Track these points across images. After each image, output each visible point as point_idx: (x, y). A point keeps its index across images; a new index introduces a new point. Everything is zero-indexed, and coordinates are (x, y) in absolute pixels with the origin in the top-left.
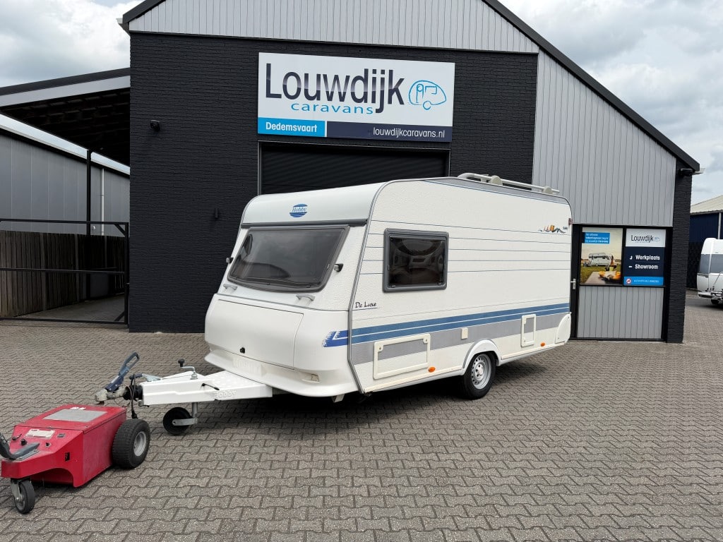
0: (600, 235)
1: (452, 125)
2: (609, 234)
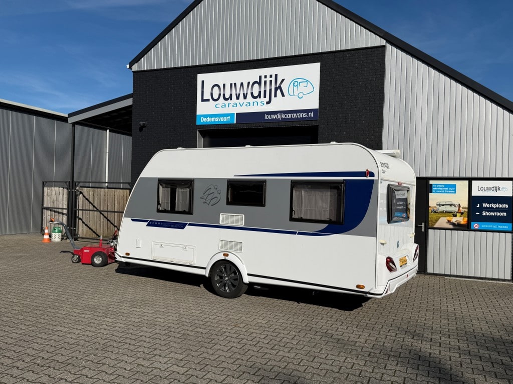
0: (446, 186)
1: (318, 108)
2: (454, 186)
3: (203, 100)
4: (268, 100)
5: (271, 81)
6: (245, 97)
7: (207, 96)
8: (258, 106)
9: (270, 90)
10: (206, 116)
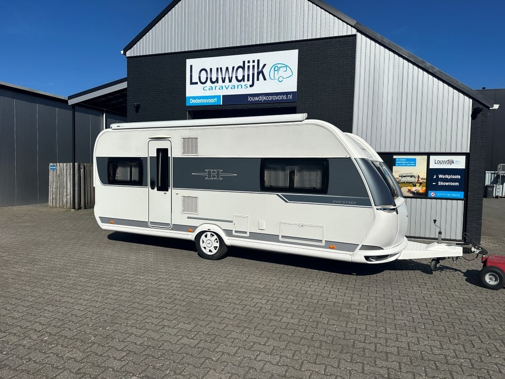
0: (408, 160)
1: (296, 90)
2: (416, 159)
3: (192, 83)
4: (251, 84)
5: (254, 66)
6: (230, 81)
7: (195, 79)
8: (243, 89)
9: (253, 74)
10: (194, 98)
